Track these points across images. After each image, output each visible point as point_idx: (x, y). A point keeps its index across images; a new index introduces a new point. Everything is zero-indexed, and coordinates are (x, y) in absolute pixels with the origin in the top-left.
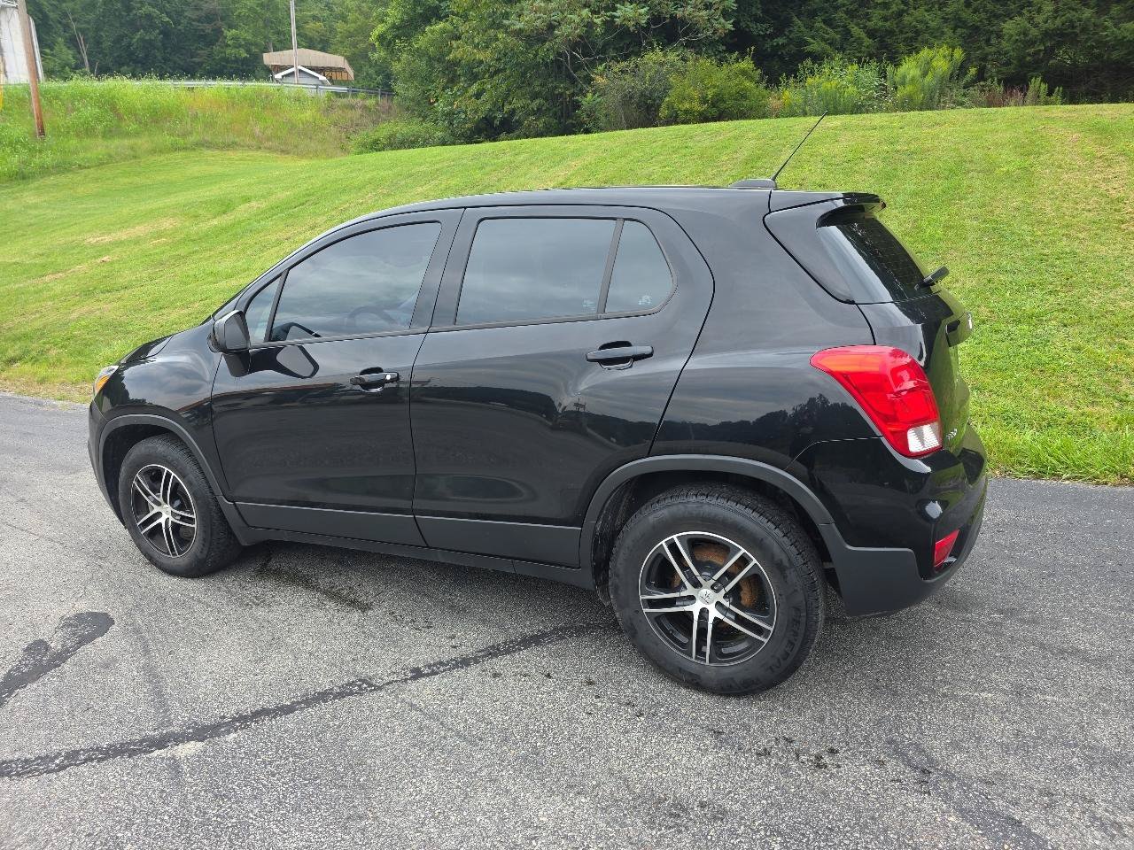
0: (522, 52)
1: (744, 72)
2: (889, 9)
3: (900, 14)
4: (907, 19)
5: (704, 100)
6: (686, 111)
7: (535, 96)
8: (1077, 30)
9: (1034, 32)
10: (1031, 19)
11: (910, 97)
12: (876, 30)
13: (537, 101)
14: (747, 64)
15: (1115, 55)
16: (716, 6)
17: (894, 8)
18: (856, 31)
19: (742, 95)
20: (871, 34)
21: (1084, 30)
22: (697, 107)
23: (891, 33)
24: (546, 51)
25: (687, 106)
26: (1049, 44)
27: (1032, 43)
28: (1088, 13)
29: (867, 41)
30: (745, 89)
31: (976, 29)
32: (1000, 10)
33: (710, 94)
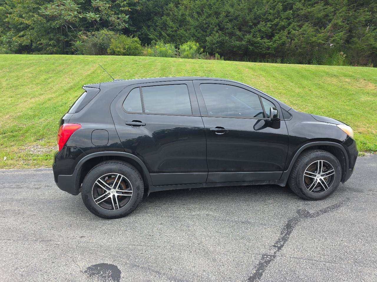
0: (45, 23)
1: (136, 41)
2: (173, 29)
3: (176, 31)
4: (178, 32)
5: (124, 49)
6: (118, 52)
7: (50, 39)
8: (225, 42)
9: (215, 41)
10: (213, 37)
11: (187, 55)
12: (170, 35)
13: (52, 41)
14: (136, 39)
15: (235, 50)
16: (121, 19)
17: (175, 29)
18: (163, 33)
19: (136, 48)
20: (168, 35)
21: (226, 42)
22: (122, 50)
23: (174, 36)
24: (55, 24)
25: (119, 50)
26: (218, 45)
27: (214, 44)
28: (227, 38)
29: (168, 37)
30: (137, 47)
31: (199, 38)
32: (204, 34)
33: (127, 47)
